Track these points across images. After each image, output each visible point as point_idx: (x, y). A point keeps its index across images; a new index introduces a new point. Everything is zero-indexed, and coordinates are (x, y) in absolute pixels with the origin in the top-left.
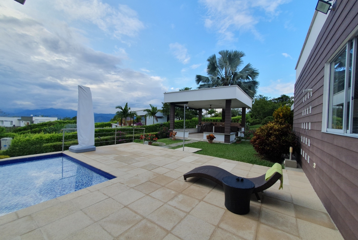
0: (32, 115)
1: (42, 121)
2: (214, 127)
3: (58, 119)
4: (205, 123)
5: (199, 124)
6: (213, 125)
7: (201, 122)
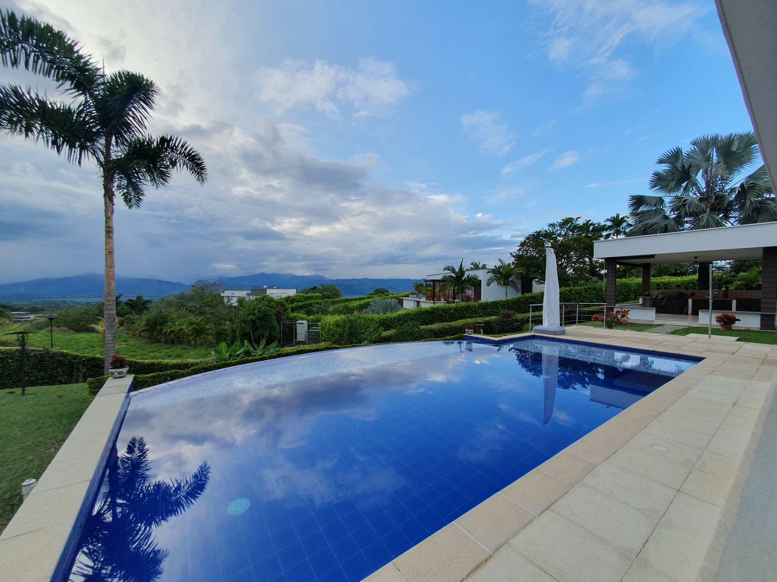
0: (265, 287)
1: (279, 296)
3: (297, 292)
4: (662, 293)
5: (645, 295)
6: (686, 297)
7: (649, 291)
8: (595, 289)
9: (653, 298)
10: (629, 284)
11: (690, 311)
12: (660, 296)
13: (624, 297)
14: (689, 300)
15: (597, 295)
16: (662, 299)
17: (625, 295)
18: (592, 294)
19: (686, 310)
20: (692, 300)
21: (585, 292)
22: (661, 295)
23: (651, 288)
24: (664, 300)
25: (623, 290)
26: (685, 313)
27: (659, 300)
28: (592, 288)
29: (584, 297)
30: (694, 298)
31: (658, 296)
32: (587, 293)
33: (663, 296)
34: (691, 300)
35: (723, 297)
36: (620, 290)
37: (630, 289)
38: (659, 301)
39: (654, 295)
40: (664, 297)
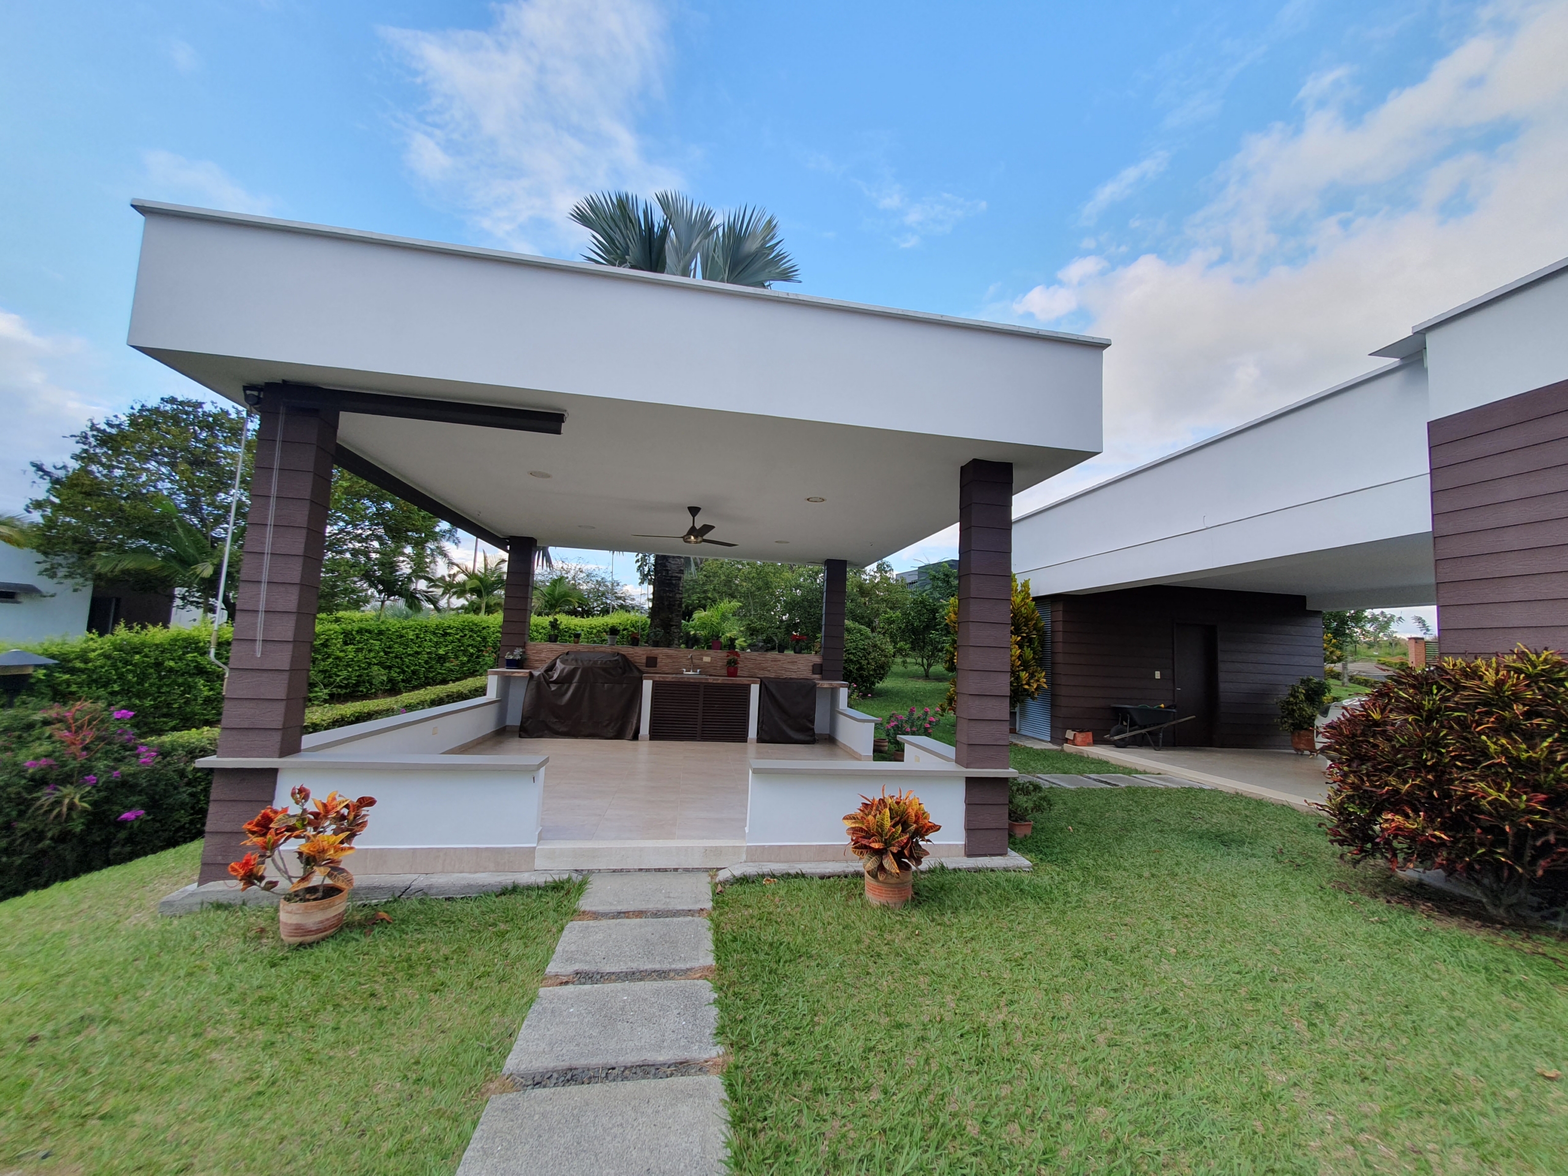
2: (647, 686)
4: (565, 656)
5: (511, 664)
6: (636, 674)
7: (524, 647)
8: (381, 633)
9: (536, 673)
10: (484, 625)
11: (645, 729)
12: (559, 665)
13: (469, 661)
14: (645, 682)
15: (386, 653)
16: (565, 680)
17: (472, 654)
18: (370, 651)
19: (635, 722)
20: (654, 682)
21: (345, 643)
22: (563, 662)
23: (532, 639)
24: (571, 683)
25: (466, 641)
26: (631, 734)
27: (555, 682)
28: (369, 632)
29: (338, 658)
30: (657, 677)
31: (551, 668)
32: (350, 647)
33: (568, 668)
34: (651, 682)
35: (724, 672)
36: (459, 640)
37: (484, 639)
38: (553, 688)
39: (542, 661)
40: (572, 673)
